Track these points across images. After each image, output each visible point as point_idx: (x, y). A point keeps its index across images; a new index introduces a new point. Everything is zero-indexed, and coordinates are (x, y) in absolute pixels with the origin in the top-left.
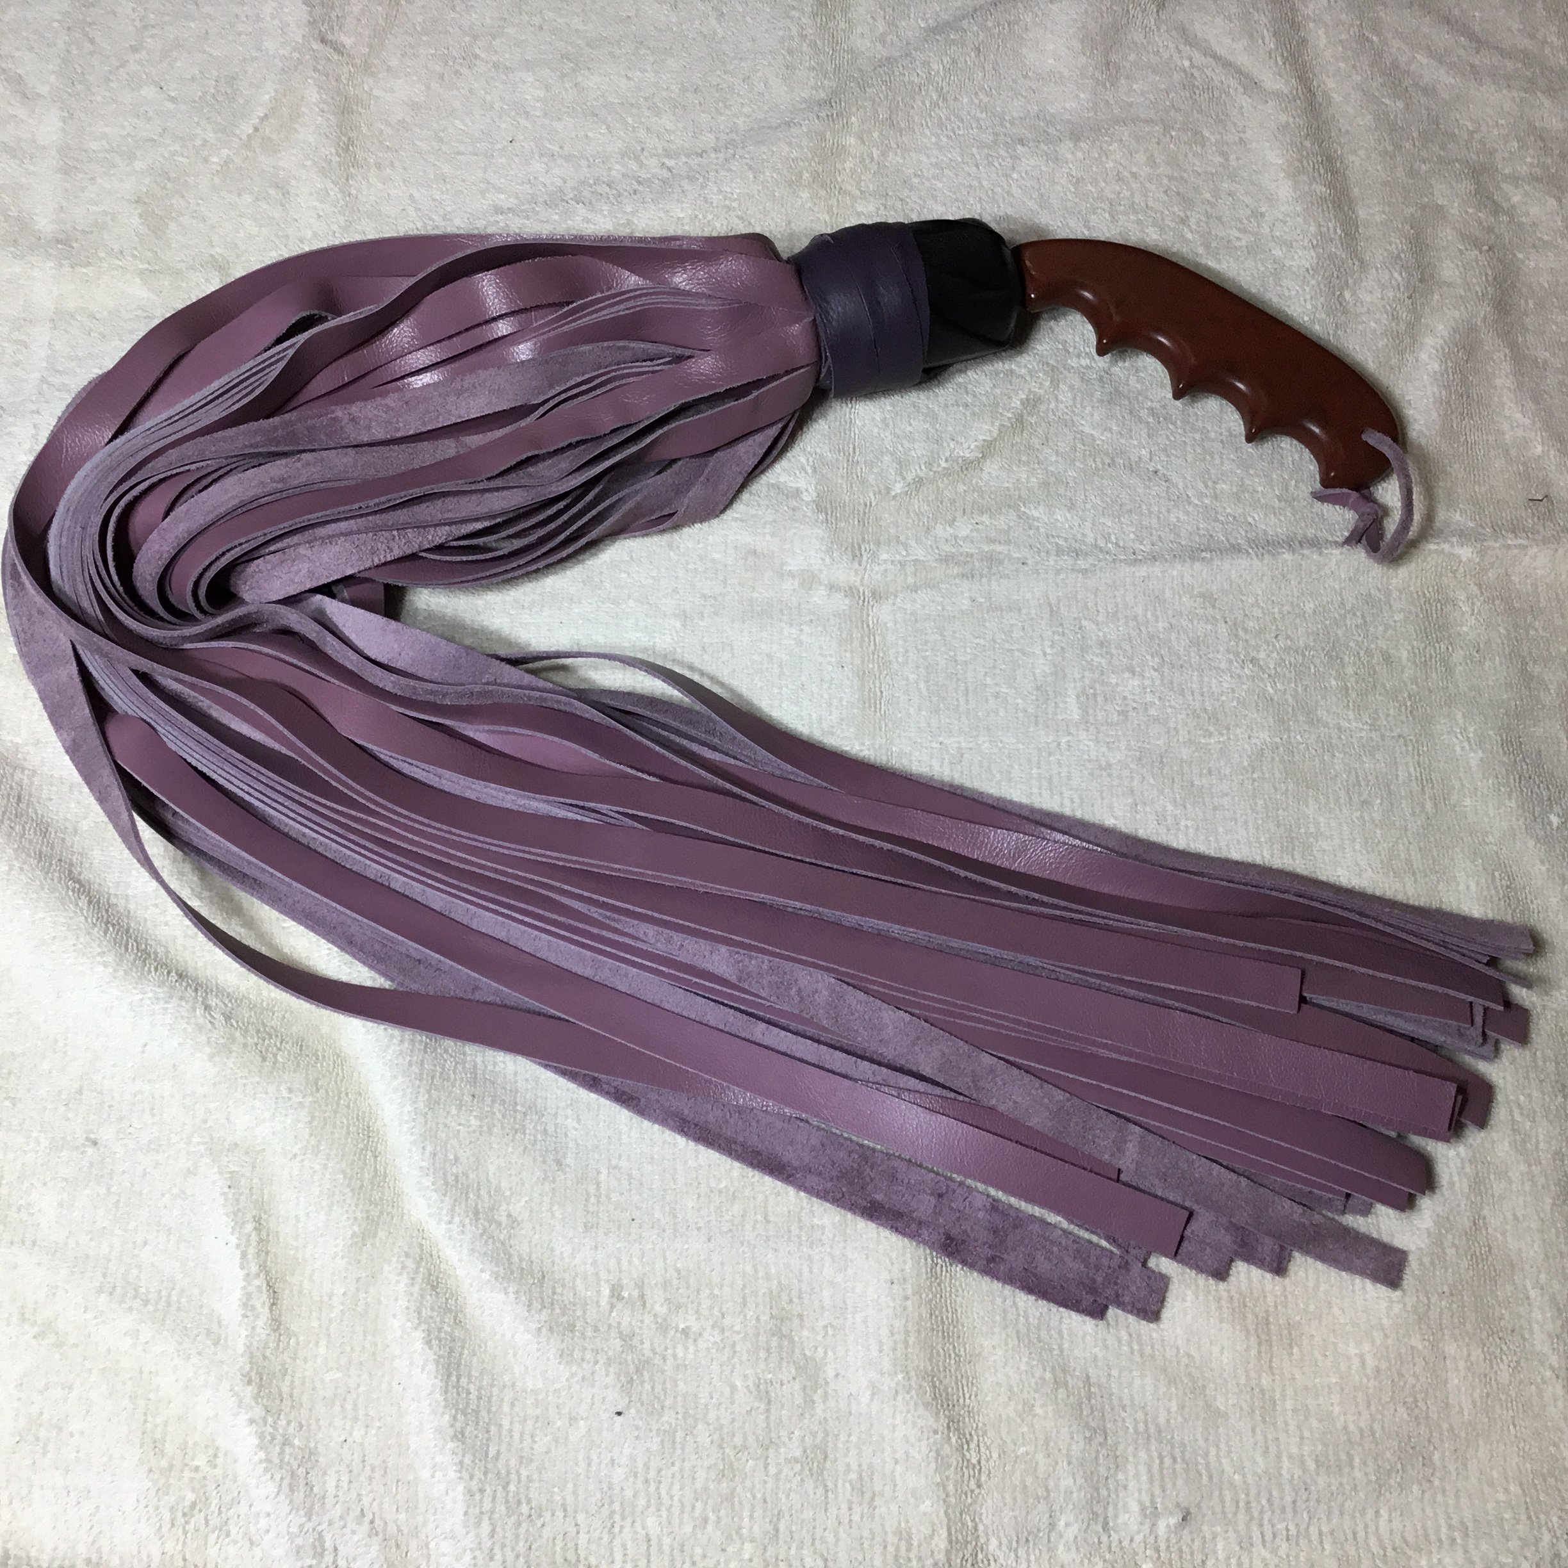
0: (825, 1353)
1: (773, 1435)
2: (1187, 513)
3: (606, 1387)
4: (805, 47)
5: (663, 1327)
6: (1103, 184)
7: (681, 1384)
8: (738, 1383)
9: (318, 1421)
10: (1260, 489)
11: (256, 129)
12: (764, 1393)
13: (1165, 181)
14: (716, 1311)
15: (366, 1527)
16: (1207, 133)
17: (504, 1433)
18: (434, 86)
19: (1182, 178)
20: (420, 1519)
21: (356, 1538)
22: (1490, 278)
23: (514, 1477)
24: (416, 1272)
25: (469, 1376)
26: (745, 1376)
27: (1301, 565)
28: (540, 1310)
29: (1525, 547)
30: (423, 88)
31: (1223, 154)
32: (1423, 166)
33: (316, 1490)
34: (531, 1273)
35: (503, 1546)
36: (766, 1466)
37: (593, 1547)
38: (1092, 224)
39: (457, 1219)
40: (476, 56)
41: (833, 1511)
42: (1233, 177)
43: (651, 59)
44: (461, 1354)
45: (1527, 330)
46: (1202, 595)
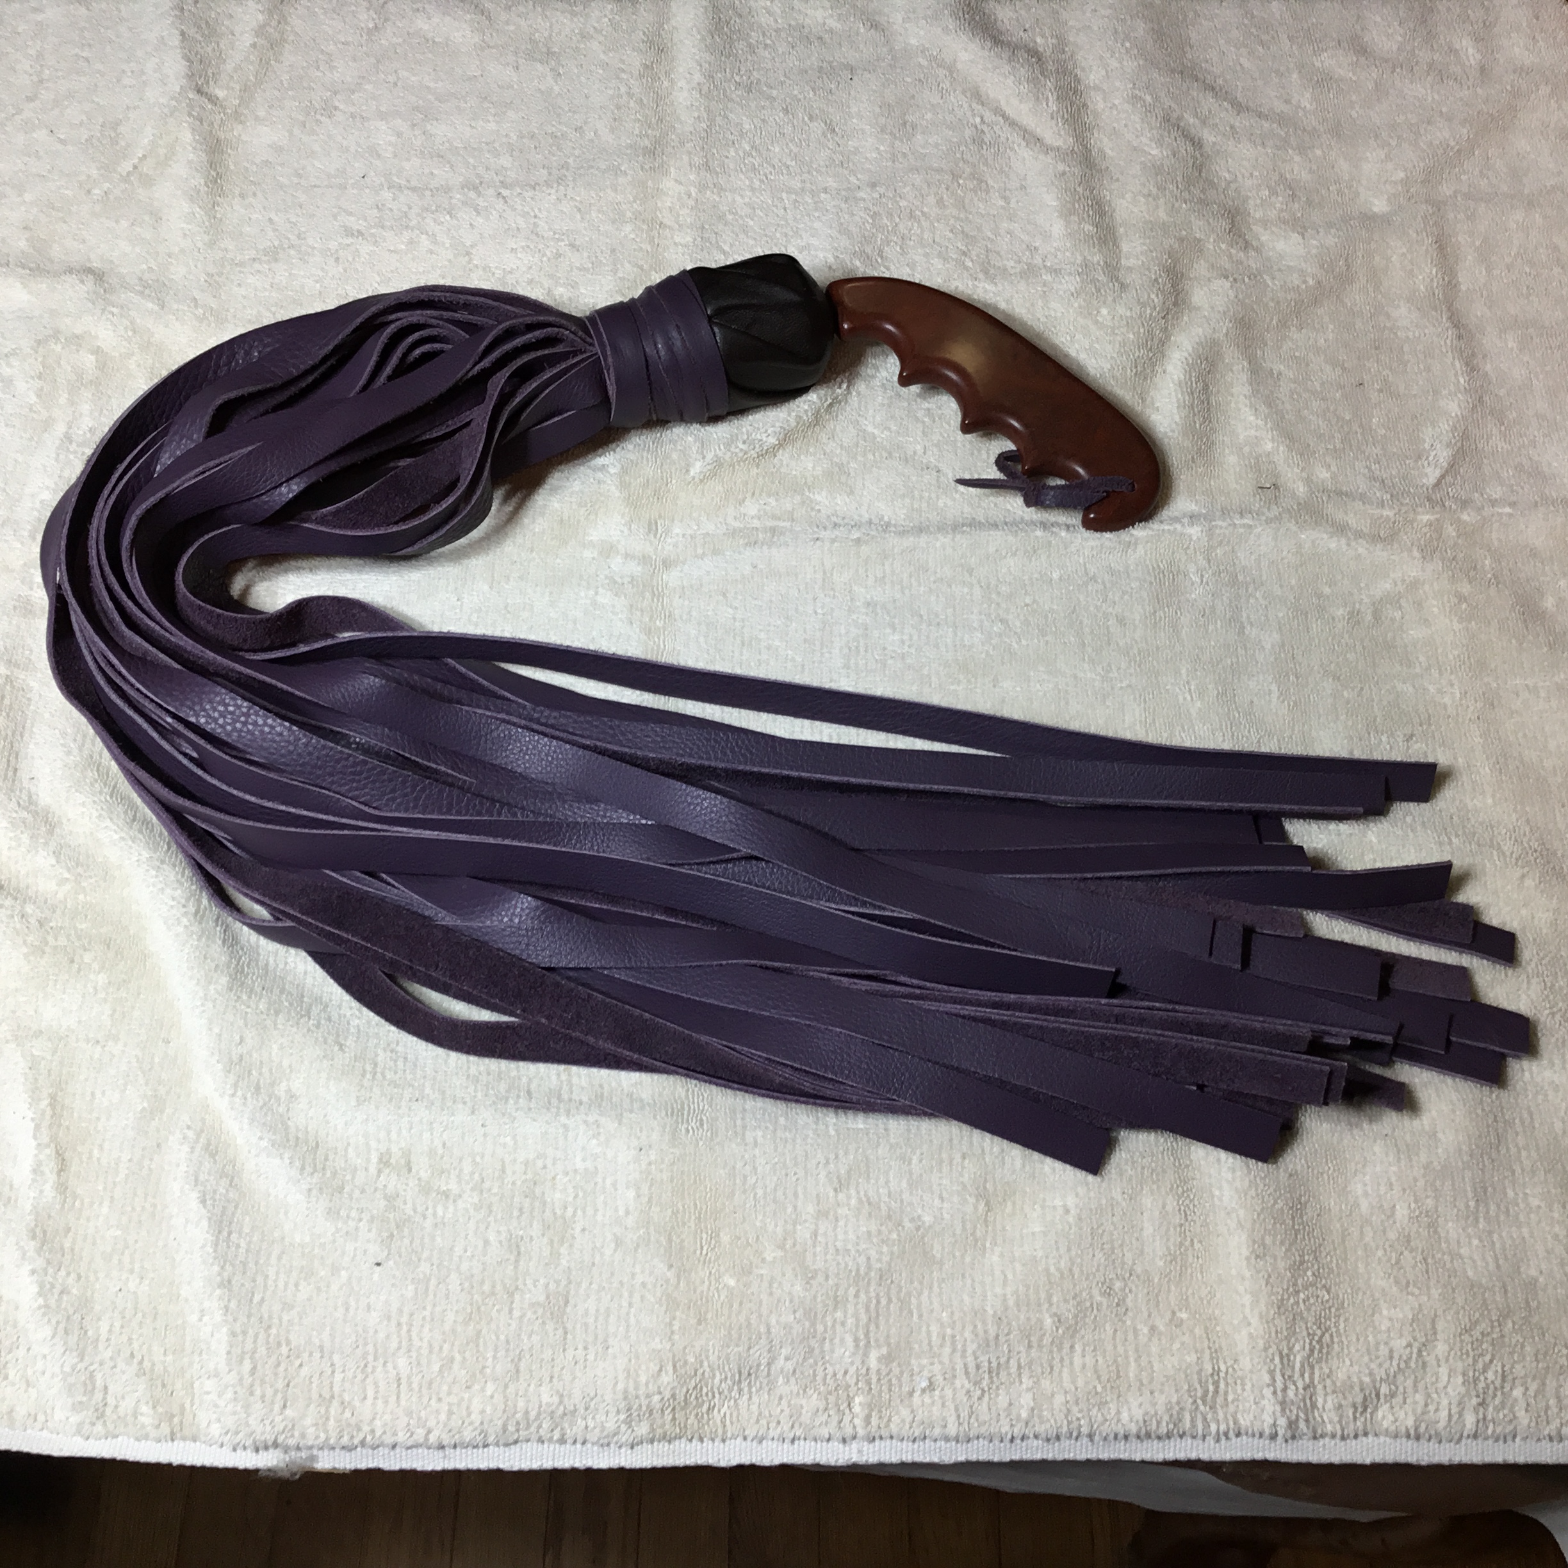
0: (575, 1212)
1: (520, 1282)
3: (368, 1241)
4: (632, 104)
5: (425, 1189)
7: (439, 1239)
8: (491, 1238)
9: (96, 1272)
11: (135, 167)
12: (515, 1247)
13: (952, 221)
14: (476, 1176)
15: (135, 1366)
16: (990, 182)
17: (270, 1282)
18: (296, 131)
19: (967, 218)
20: (186, 1360)
21: (124, 1378)
23: (276, 1321)
24: (197, 1141)
25: (240, 1233)
26: (499, 1232)
28: (312, 1174)
30: (287, 134)
31: (1005, 198)
33: (90, 1333)
34: (306, 1142)
35: (263, 1382)
36: (511, 1311)
37: (347, 1385)
39: (239, 1093)
41: (570, 1353)
43: (493, 111)
44: (233, 1214)
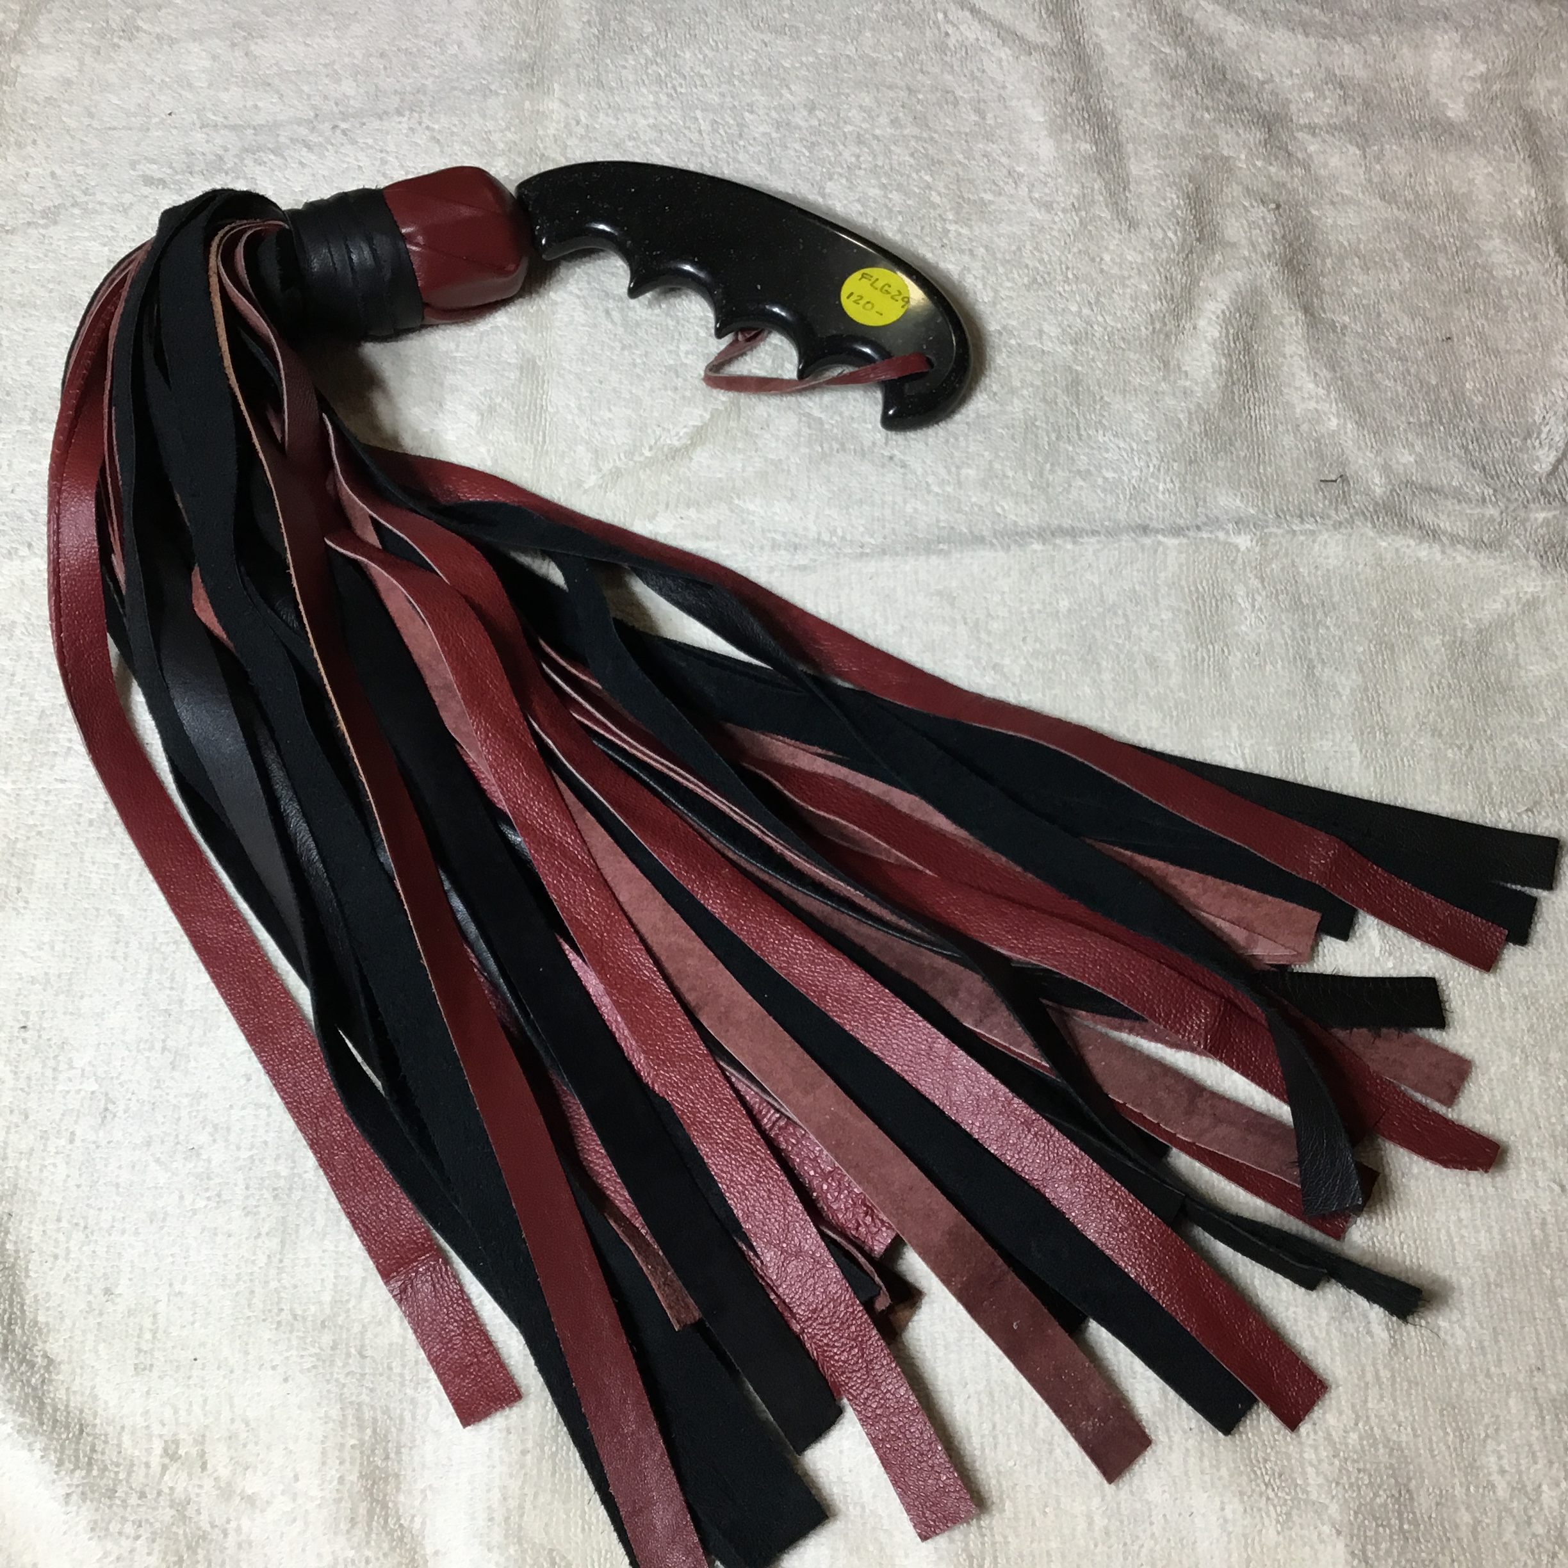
2: (927, 503)
6: (841, 147)
10: (1010, 474)
22: (1278, 237)
27: (1053, 557)
29: (1313, 532)
32: (1207, 115)
38: (827, 191)
40: (138, 29)
42: (989, 137)
45: (1323, 292)
46: (939, 593)
